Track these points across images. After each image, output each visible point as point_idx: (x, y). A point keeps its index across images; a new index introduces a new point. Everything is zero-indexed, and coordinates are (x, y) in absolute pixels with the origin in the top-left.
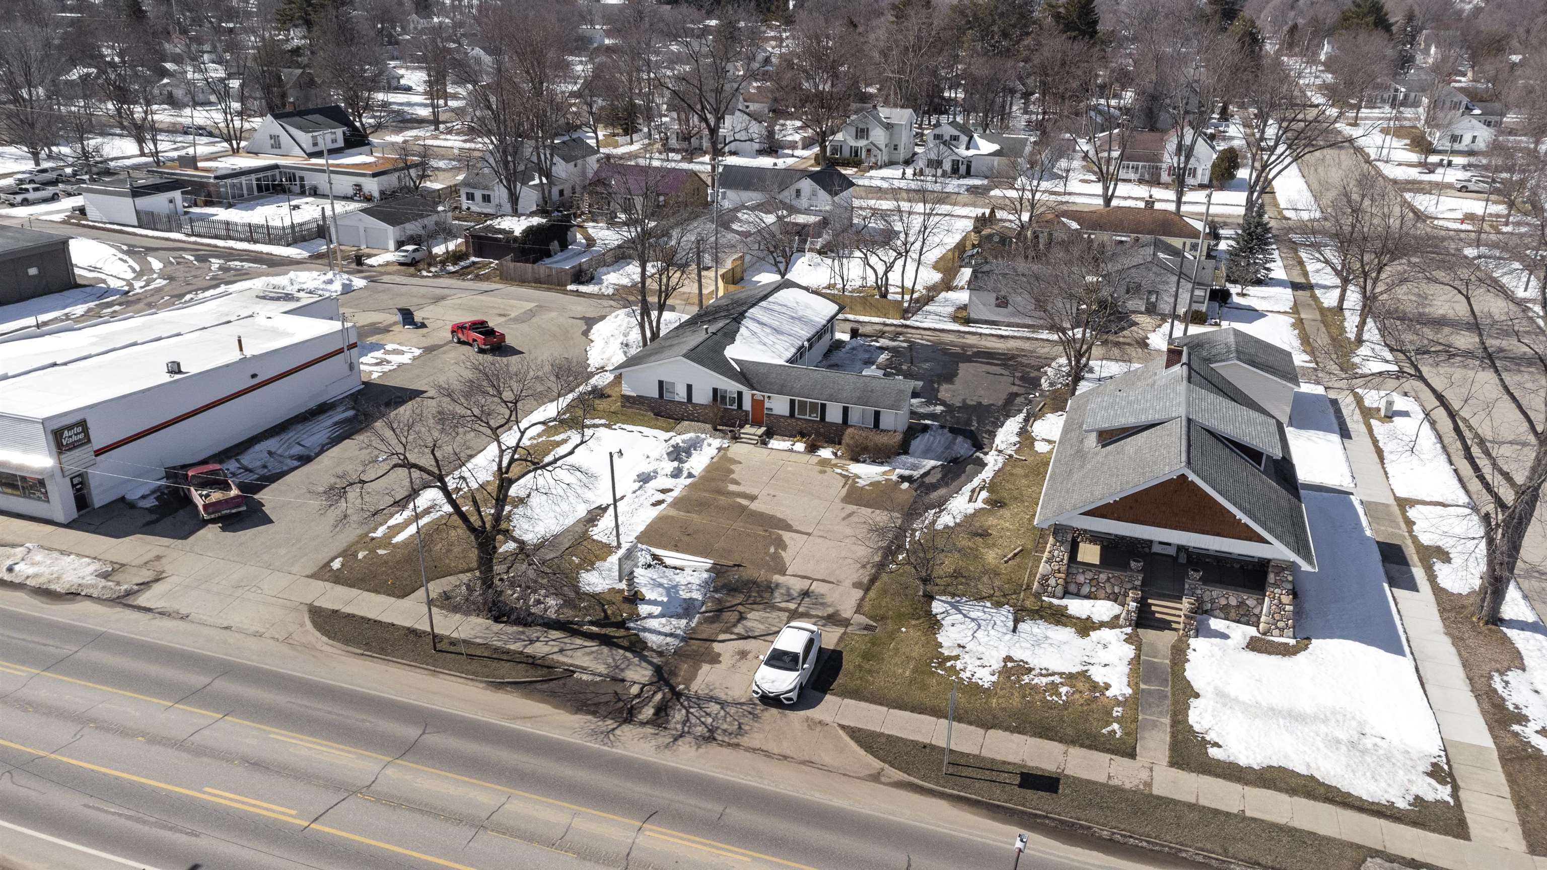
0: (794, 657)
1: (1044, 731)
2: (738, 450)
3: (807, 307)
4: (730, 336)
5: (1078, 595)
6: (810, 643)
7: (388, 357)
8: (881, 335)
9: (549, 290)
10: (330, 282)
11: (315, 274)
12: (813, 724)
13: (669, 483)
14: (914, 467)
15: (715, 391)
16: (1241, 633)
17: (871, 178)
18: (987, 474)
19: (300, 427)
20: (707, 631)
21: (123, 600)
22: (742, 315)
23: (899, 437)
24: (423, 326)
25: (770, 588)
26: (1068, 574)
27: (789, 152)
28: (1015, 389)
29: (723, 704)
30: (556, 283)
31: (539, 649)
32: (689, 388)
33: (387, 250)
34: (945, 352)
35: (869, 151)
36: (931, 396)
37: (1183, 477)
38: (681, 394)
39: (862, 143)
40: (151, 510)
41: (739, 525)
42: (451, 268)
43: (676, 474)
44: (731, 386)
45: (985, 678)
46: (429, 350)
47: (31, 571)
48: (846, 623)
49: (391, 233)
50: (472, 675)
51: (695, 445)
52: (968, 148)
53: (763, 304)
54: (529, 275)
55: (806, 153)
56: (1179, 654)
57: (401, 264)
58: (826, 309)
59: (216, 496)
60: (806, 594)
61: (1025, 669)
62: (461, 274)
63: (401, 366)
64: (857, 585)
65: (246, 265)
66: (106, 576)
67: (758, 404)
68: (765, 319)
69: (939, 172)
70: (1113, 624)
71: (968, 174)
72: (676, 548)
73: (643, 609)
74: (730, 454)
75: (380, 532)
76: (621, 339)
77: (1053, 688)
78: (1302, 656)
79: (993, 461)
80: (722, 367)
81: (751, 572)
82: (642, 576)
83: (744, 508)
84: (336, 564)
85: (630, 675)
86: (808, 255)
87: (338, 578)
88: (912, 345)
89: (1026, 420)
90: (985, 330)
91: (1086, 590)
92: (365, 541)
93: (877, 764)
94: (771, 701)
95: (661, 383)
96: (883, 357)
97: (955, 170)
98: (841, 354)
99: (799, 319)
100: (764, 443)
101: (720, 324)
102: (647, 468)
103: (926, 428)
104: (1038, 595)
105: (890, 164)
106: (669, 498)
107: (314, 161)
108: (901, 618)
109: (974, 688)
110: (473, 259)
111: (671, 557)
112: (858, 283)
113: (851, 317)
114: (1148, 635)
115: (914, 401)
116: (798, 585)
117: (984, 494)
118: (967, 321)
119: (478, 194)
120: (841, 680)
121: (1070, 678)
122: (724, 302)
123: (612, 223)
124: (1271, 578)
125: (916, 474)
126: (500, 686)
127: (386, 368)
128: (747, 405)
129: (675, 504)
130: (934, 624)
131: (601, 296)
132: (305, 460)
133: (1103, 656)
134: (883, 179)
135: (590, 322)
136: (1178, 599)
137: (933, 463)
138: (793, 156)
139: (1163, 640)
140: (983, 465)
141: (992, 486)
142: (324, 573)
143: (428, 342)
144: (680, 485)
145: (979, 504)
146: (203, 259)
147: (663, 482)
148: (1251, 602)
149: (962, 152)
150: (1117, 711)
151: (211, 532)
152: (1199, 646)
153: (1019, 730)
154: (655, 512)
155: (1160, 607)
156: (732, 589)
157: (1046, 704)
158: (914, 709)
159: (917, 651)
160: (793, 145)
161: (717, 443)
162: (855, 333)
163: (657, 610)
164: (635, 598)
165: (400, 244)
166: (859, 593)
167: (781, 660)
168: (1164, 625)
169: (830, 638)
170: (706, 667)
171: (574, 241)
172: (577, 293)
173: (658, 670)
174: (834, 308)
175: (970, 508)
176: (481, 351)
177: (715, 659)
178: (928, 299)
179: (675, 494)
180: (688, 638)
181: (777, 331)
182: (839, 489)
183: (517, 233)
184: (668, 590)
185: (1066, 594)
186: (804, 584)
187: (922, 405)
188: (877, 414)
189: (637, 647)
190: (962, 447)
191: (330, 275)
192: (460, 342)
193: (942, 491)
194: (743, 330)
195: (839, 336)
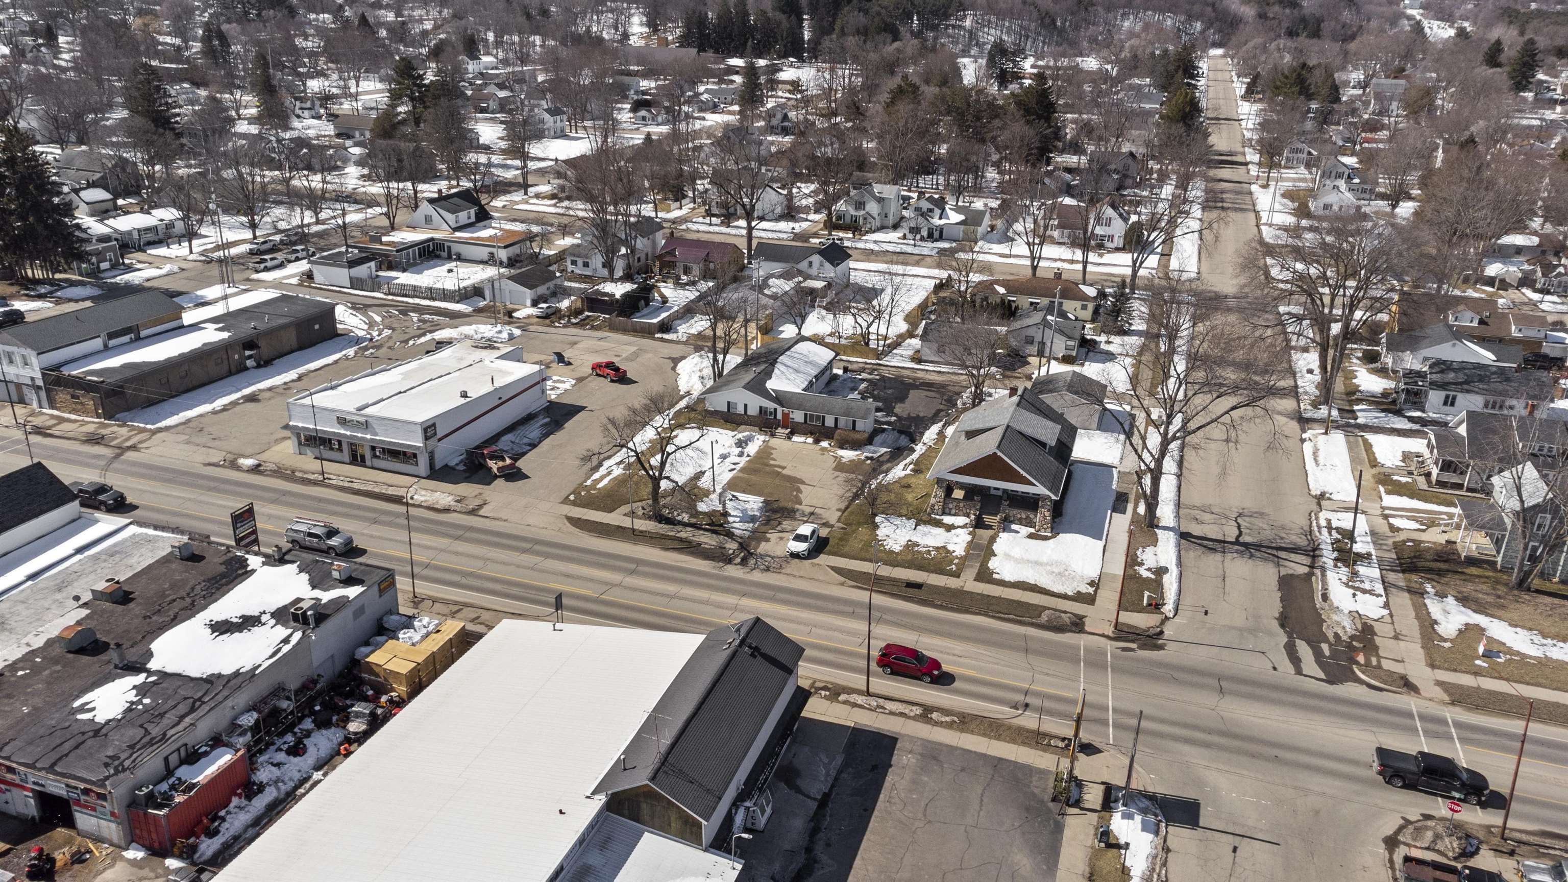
0: (806, 537)
1: (920, 568)
2: (774, 442)
3: (816, 354)
4: (768, 374)
5: (950, 514)
6: (813, 532)
7: (557, 385)
8: (863, 370)
9: (643, 337)
10: (500, 332)
11: (490, 327)
12: (814, 565)
13: (737, 459)
14: (875, 452)
15: (761, 408)
16: (1025, 530)
17: (866, 241)
18: (915, 456)
19: (522, 428)
20: (763, 529)
21: (473, 512)
22: (775, 361)
23: (866, 435)
24: (569, 364)
25: (794, 511)
26: (944, 503)
27: (804, 216)
28: (942, 407)
29: (773, 558)
30: (647, 332)
31: (683, 535)
32: (746, 406)
33: (526, 307)
34: (902, 382)
35: (865, 219)
36: (889, 411)
37: (995, 453)
38: (740, 410)
39: (862, 213)
40: (464, 471)
41: (777, 481)
42: (574, 321)
43: (741, 455)
44: (771, 405)
45: (897, 548)
46: (580, 380)
47: (423, 499)
48: (832, 526)
49: (528, 295)
50: (654, 545)
51: (749, 439)
52: (940, 218)
53: (788, 353)
54: (629, 327)
55: (817, 217)
56: (993, 539)
57: (538, 317)
58: (826, 355)
59: (501, 464)
60: (812, 514)
61: (917, 545)
62: (581, 325)
63: (566, 390)
64: (838, 510)
65: (436, 318)
66: (458, 501)
67: (786, 416)
68: (789, 363)
69: (918, 237)
70: (964, 526)
71: (941, 238)
72: (744, 492)
73: (731, 519)
74: (770, 444)
75: (589, 483)
76: (699, 374)
77: (929, 552)
78: (1051, 541)
79: (920, 449)
80: (765, 393)
81: (783, 504)
82: (729, 505)
83: (779, 473)
84: (572, 497)
85: (727, 546)
86: (817, 310)
87: (574, 504)
88: (883, 378)
89: (944, 426)
90: (930, 367)
91: (953, 511)
92: (581, 486)
93: (843, 579)
94: (795, 555)
95: (729, 403)
96: (863, 386)
97: (930, 236)
98: (836, 384)
99: (810, 363)
100: (790, 438)
101: (762, 367)
102: (725, 452)
103: (884, 430)
104: (929, 514)
105: (882, 228)
106: (738, 467)
107: (458, 234)
108: (859, 524)
109: (891, 552)
110: (587, 313)
111: (741, 496)
112: (851, 332)
113: (844, 358)
114: (980, 532)
115: (879, 414)
116: (808, 510)
117: (912, 466)
118: (920, 361)
119: (580, 262)
120: (828, 548)
121: (937, 549)
122: (763, 350)
123: (678, 284)
124: (1040, 504)
125: (875, 456)
126: (667, 549)
127: (559, 392)
128: (779, 416)
129: (742, 470)
130: (876, 526)
131: (678, 342)
132: (533, 446)
133: (955, 540)
134: (875, 242)
135: (676, 361)
136: (996, 515)
137: (886, 450)
138: (807, 220)
139: (985, 534)
140: (913, 451)
141: (917, 463)
142: (566, 501)
143: (579, 375)
144: (743, 461)
145: (908, 472)
146: (404, 313)
147: (733, 459)
148: (1032, 516)
149: (937, 222)
150: (956, 561)
151: (500, 482)
152: (1004, 536)
153: (908, 567)
154: (731, 474)
155: (988, 519)
156: (775, 511)
157: (923, 558)
158: (861, 560)
159: (866, 538)
160: (807, 210)
161: (762, 438)
162: (846, 370)
163: (738, 520)
164: (725, 514)
165: (535, 304)
166: (839, 513)
167: (799, 538)
168: (989, 527)
169: (824, 533)
170: (763, 543)
171: (654, 299)
172: (662, 340)
173: (741, 544)
174: (832, 354)
175: (903, 474)
176: (612, 381)
177: (768, 540)
178: (897, 344)
179: (741, 465)
180: (754, 531)
181: (797, 371)
182: (831, 463)
183: (618, 296)
184: (742, 511)
185: (944, 513)
186: (812, 509)
187: (883, 416)
188: (854, 422)
189: (730, 535)
190: (903, 441)
191: (499, 327)
192: (598, 375)
193: (889, 465)
194: (776, 371)
195: (835, 371)
